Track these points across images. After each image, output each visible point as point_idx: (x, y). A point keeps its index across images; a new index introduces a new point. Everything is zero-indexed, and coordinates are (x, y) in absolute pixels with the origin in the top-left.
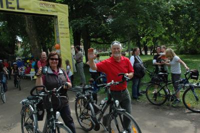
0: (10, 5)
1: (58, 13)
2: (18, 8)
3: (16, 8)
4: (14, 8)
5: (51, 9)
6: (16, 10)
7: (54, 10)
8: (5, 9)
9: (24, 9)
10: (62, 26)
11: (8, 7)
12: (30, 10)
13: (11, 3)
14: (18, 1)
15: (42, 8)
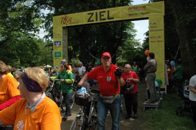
0: (102, 18)
1: (151, 14)
2: (109, 18)
3: (107, 18)
4: (105, 19)
5: (141, 11)
6: (107, 20)
7: (144, 11)
8: (99, 21)
9: (113, 18)
11: (101, 20)
12: (119, 17)
13: (103, 15)
14: (108, 11)
15: (131, 13)
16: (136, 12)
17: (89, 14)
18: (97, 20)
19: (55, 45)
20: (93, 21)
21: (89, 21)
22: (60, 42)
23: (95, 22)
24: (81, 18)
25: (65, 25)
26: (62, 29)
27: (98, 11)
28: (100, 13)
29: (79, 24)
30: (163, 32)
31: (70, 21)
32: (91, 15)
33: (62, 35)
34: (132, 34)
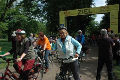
0: (86, 12)
1: (111, 11)
2: (89, 13)
3: (88, 13)
4: (87, 13)
6: (88, 14)
8: (84, 14)
9: (91, 13)
10: (113, 18)
11: (85, 13)
12: (94, 12)
13: (86, 11)
14: (89, 9)
15: (101, 10)
16: (104, 10)
17: (79, 10)
18: (83, 14)
19: (61, 26)
20: (81, 14)
21: (79, 14)
22: (63, 24)
23: (82, 15)
24: (74, 13)
25: (66, 16)
26: (64, 18)
27: (84, 9)
28: (85, 10)
29: (74, 15)
30: (118, 20)
31: (69, 14)
32: (79, 11)
33: (64, 21)
34: (94, 18)
